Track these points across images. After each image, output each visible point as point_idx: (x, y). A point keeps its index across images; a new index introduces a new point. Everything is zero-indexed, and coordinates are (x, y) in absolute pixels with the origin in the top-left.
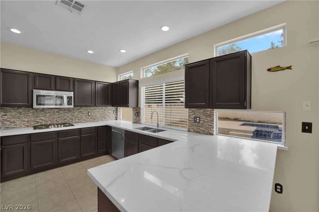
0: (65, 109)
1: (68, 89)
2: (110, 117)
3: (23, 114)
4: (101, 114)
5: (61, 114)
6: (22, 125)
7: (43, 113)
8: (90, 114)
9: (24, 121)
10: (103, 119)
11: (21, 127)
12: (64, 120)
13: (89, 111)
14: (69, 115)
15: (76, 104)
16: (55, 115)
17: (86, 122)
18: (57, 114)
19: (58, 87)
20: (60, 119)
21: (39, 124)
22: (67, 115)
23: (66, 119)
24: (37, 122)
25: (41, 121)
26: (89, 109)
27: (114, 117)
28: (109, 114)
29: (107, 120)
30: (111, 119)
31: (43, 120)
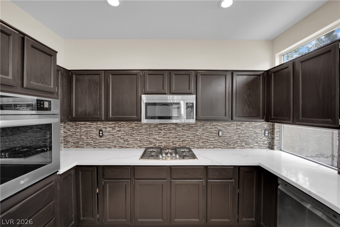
0: (184, 125)
1: (188, 91)
2: (257, 143)
3: (136, 130)
4: (241, 135)
5: (179, 131)
6: (134, 145)
7: (157, 129)
8: (220, 134)
9: (136, 140)
10: (244, 144)
11: (134, 147)
12: (182, 141)
13: (220, 128)
14: (189, 133)
15: (200, 116)
16: (171, 133)
17: (214, 148)
18: (173, 131)
19: (174, 89)
20: (177, 139)
21: (152, 146)
22: (187, 135)
23: (185, 141)
24: (151, 143)
25: (154, 141)
26: (220, 125)
27: (266, 142)
28: (255, 135)
29: (252, 148)
30: (260, 147)
31: (157, 140)
